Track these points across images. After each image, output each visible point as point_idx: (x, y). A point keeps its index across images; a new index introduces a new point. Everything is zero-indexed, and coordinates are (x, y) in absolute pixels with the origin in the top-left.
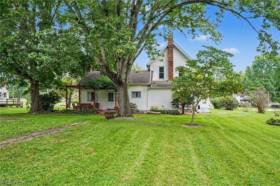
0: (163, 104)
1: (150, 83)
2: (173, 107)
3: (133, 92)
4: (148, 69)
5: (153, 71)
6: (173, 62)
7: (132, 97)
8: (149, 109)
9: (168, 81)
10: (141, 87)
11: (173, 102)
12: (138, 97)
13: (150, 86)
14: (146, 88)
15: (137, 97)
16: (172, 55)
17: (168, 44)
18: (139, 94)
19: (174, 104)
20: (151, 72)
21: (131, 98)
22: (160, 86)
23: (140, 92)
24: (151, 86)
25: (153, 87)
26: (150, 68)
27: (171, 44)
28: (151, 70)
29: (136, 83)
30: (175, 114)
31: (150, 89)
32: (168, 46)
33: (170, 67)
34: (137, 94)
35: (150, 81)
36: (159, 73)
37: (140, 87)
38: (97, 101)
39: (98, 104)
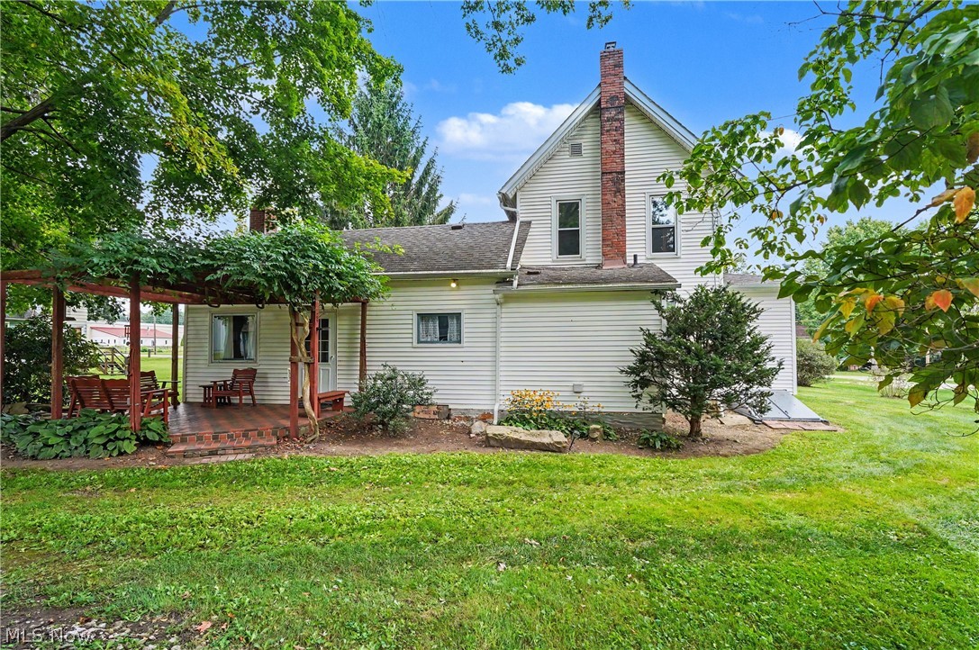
0: (578, 381)
1: (509, 265)
2: (639, 397)
3: (424, 317)
4: (507, 212)
5: (529, 223)
6: (623, 173)
7: (419, 342)
8: (502, 404)
9: (599, 267)
10: (462, 288)
11: (633, 371)
12: (451, 342)
13: (511, 283)
14: (487, 293)
15: (443, 338)
16: (620, 143)
17: (598, 91)
18: (452, 324)
19: (644, 383)
20: (520, 226)
21: (415, 344)
22: (559, 284)
23: (458, 316)
24: (515, 283)
25: (522, 288)
26: (516, 207)
27: (613, 90)
28: (520, 218)
29: (438, 269)
30: (653, 448)
31: (508, 299)
32: (599, 101)
33: (608, 197)
34: (443, 327)
35: (507, 259)
36: (556, 228)
37: (458, 288)
38: (256, 362)
39: (252, 373)
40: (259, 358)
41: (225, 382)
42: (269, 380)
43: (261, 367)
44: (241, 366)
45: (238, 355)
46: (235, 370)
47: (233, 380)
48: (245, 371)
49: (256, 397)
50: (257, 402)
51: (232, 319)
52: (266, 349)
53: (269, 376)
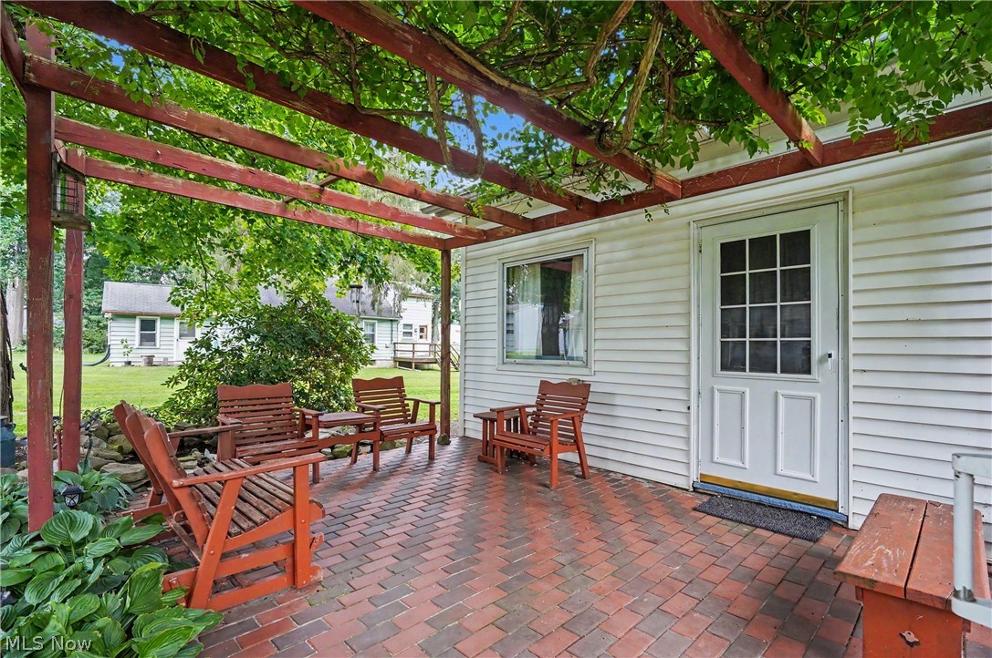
38: (586, 365)
39: (580, 391)
40: (594, 356)
41: (521, 408)
42: (617, 412)
43: (600, 378)
44: (558, 373)
45: (550, 347)
46: (543, 383)
47: (539, 405)
48: (565, 387)
49: (588, 450)
50: (590, 462)
51: (538, 269)
52: (611, 334)
53: (618, 401)
